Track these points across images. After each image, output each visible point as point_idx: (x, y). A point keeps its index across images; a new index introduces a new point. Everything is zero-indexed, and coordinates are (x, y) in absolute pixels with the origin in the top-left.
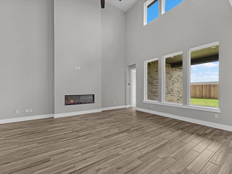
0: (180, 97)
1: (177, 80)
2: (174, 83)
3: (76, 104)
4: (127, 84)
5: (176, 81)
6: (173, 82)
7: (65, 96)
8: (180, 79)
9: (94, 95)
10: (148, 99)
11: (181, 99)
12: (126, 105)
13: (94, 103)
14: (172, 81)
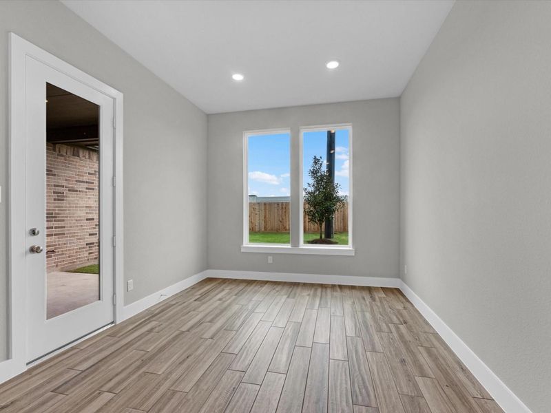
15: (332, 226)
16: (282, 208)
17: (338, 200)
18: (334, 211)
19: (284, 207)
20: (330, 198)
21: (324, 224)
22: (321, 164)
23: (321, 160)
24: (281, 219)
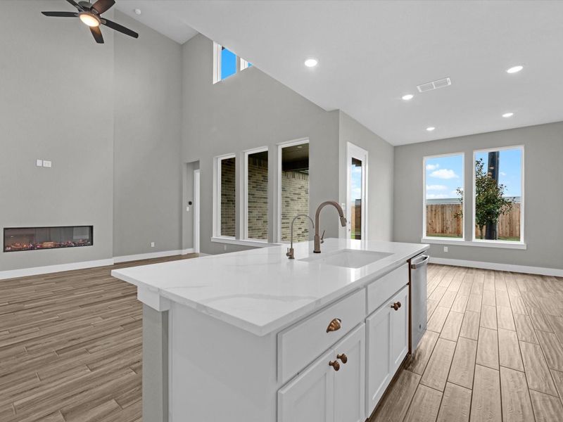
0: (303, 230)
1: (297, 196)
2: (291, 202)
3: (38, 249)
4: (185, 203)
5: (295, 197)
6: (288, 199)
7: (5, 229)
8: (303, 193)
9: (91, 228)
10: (222, 234)
11: (305, 234)
12: (181, 248)
13: (92, 244)
14: (286, 197)
15: (495, 230)
16: (432, 210)
17: (503, 202)
18: (498, 214)
19: (433, 209)
20: (493, 200)
21: (485, 227)
22: (482, 166)
23: (482, 162)
24: (430, 221)
